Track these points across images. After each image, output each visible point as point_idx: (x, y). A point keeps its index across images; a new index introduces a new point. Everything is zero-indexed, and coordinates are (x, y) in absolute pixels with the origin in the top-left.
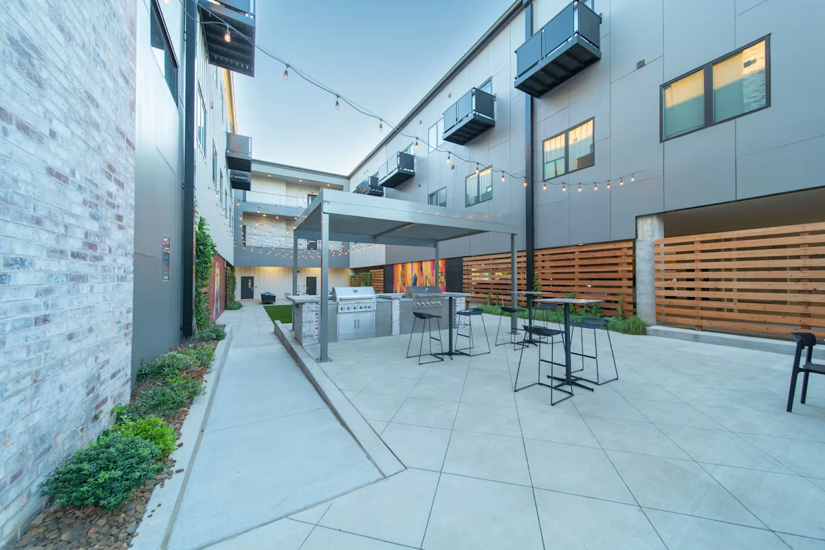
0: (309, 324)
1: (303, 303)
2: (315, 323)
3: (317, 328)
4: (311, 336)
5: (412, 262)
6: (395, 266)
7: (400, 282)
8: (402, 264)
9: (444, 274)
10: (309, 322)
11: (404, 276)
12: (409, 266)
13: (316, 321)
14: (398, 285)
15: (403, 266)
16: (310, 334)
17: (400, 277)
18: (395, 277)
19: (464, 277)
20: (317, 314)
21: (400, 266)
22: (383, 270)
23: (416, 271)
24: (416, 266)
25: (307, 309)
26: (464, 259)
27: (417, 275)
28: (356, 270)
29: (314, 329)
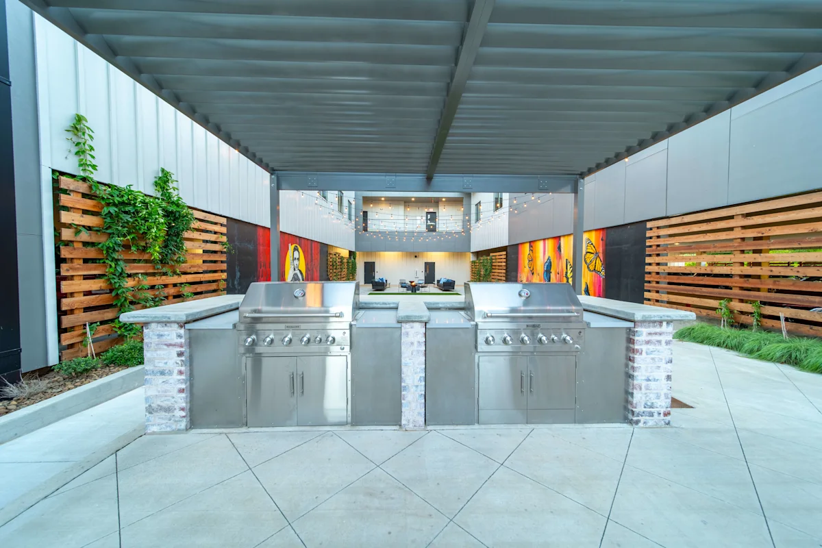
0: (160, 379)
1: (146, 324)
2: (176, 377)
3: (181, 391)
4: (168, 409)
5: (544, 240)
6: (520, 246)
7: (527, 269)
8: (530, 242)
9: (601, 255)
10: (162, 373)
11: (532, 260)
12: (540, 245)
13: (181, 373)
14: (524, 274)
15: (531, 246)
16: (164, 404)
17: (527, 261)
18: (521, 262)
19: (648, 260)
20: (180, 354)
21: (528, 245)
22: (505, 253)
23: (550, 252)
24: (550, 244)
25: (155, 339)
26: (649, 225)
27: (551, 258)
28: (478, 254)
29: (174, 392)
